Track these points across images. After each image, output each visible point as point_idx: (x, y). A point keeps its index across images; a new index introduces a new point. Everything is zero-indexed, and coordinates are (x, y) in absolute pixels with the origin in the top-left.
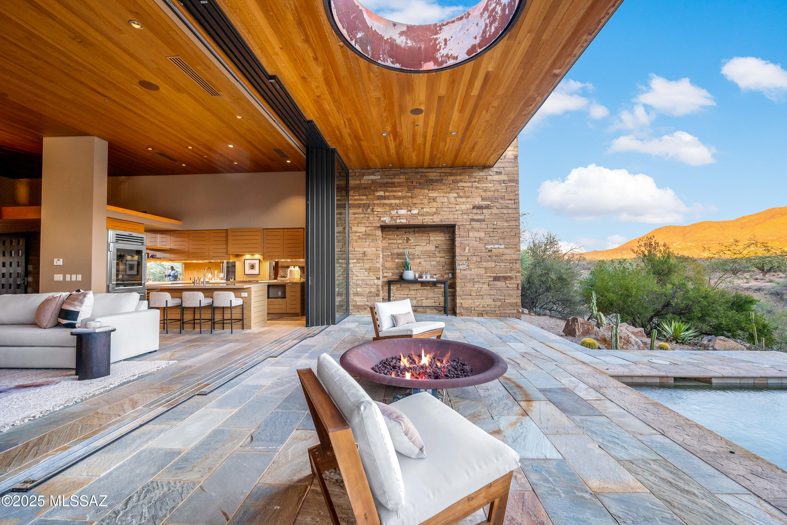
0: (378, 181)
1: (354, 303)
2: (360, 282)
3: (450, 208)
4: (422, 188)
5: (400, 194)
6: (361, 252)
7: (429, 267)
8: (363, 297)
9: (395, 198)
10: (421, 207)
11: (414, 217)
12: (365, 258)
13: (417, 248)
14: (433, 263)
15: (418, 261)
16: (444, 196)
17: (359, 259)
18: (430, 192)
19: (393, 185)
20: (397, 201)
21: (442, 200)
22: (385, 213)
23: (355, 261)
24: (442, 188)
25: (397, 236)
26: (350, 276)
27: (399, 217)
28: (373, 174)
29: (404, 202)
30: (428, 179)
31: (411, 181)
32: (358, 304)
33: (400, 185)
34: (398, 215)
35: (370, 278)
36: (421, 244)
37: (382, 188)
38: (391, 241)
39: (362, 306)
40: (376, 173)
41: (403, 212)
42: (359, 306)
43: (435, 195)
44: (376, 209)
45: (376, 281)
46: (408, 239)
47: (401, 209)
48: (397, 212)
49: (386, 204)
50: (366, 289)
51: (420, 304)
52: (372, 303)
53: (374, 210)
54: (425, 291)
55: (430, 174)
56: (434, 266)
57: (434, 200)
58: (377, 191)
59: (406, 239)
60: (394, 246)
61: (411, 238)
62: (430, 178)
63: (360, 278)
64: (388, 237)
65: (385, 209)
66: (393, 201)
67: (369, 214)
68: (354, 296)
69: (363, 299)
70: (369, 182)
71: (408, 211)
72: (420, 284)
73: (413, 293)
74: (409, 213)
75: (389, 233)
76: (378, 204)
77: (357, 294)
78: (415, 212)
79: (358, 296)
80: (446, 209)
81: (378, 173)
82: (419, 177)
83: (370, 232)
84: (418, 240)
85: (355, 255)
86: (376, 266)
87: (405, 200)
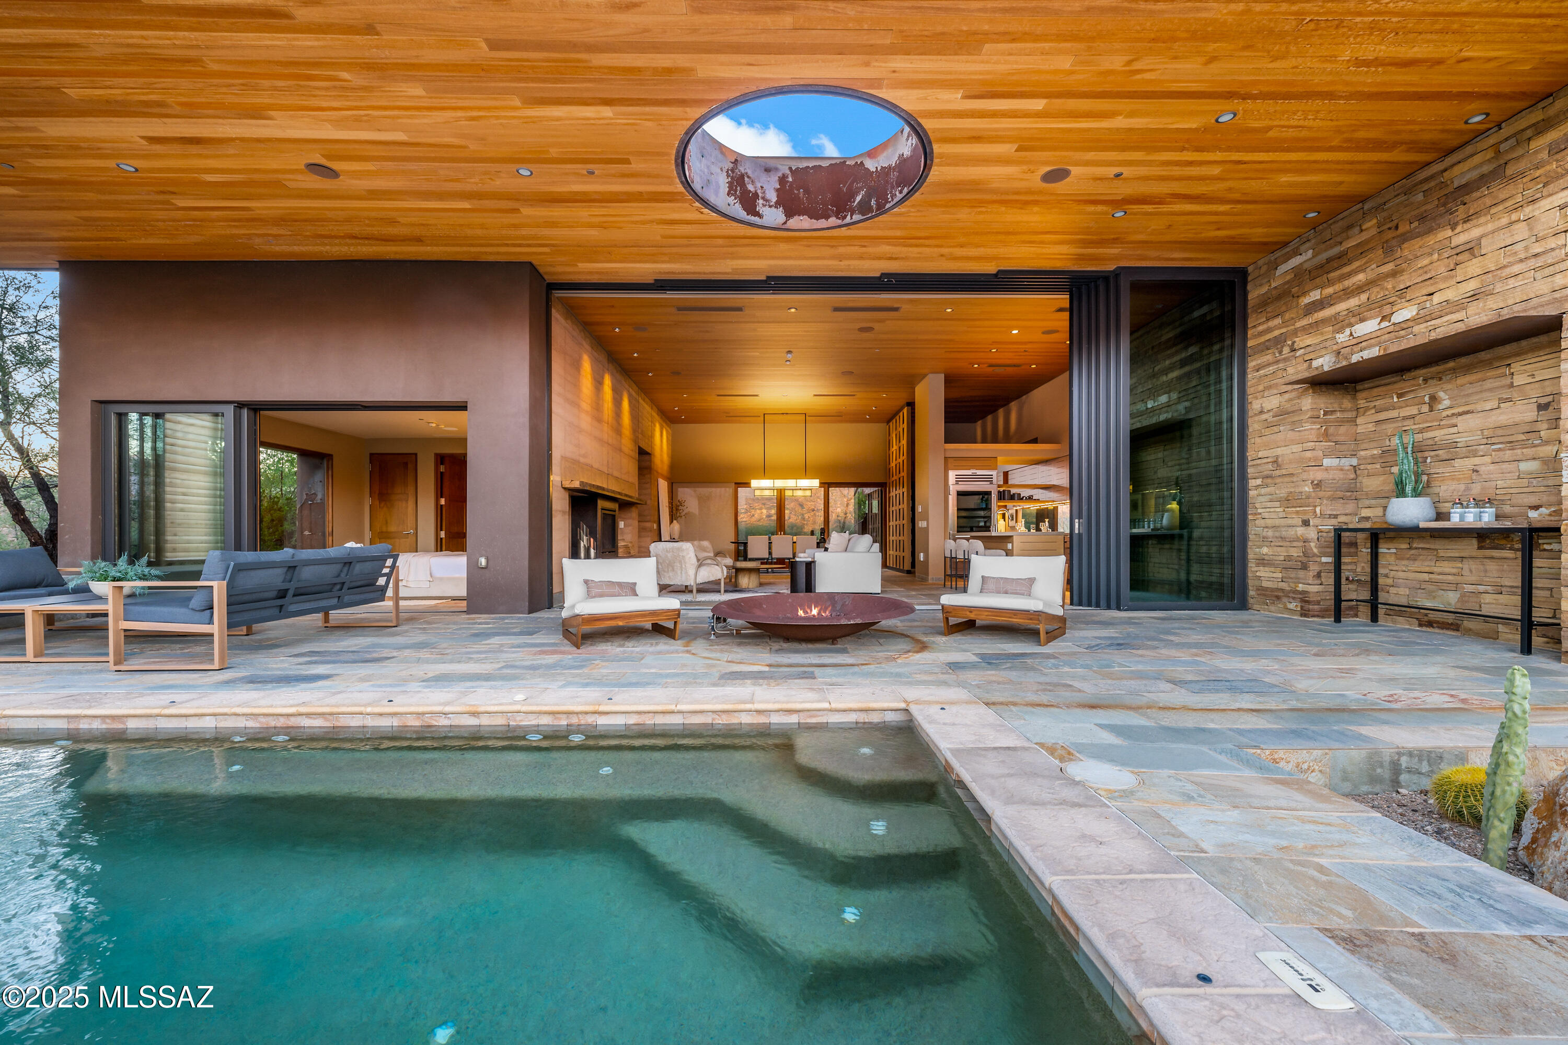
0: (1306, 266)
1: (1257, 583)
2: (1270, 533)
3: (1536, 255)
4: (1430, 231)
5: (1361, 277)
6: (1269, 460)
7: (1509, 483)
8: (1273, 569)
9: (1348, 293)
10: (1425, 292)
11: (1402, 333)
12: (1278, 473)
13: (1464, 423)
14: (1524, 466)
15: (1469, 463)
16: (1511, 223)
17: (1267, 477)
18: (1459, 229)
19: (1342, 259)
20: (1353, 302)
21: (1504, 238)
22: (1320, 348)
23: (1259, 482)
24: (1502, 196)
25: (1400, 396)
26: (1250, 517)
27: (1359, 343)
28: (1296, 253)
29: (1373, 297)
30: (1451, 189)
31: (1394, 223)
32: (1265, 584)
33: (1363, 250)
34: (1355, 341)
35: (1289, 521)
36: (1479, 407)
37: (1317, 280)
38: (1383, 416)
39: (1272, 590)
40: (1303, 248)
41: (1369, 326)
42: (1266, 589)
43: (1475, 233)
44: (1303, 341)
45: (1301, 531)
46: (1434, 399)
47: (1362, 320)
48: (1351, 334)
49: (1324, 321)
50: (1279, 549)
51: (1471, 606)
52: (1292, 585)
53: (1296, 346)
54: (1492, 566)
55: (1457, 170)
56: (1532, 476)
57: (1472, 250)
58: (1304, 294)
59: (1427, 399)
60: (1389, 428)
61: (1441, 394)
62: (1456, 184)
63: (1269, 522)
64: (1372, 404)
65: (1322, 334)
66: (1341, 307)
67: (1285, 360)
68: (1258, 565)
69: (1275, 575)
70: (1288, 278)
71: (1384, 318)
72: (1475, 542)
73: (1447, 570)
74: (1385, 324)
75: (1375, 391)
76: (1304, 328)
77: (1263, 562)
78: (1404, 314)
79: (1264, 565)
80: (1516, 269)
81: (1308, 245)
82: (1420, 197)
83: (1288, 406)
84: (1468, 395)
85: (1260, 468)
86: (1300, 490)
87: (1375, 290)
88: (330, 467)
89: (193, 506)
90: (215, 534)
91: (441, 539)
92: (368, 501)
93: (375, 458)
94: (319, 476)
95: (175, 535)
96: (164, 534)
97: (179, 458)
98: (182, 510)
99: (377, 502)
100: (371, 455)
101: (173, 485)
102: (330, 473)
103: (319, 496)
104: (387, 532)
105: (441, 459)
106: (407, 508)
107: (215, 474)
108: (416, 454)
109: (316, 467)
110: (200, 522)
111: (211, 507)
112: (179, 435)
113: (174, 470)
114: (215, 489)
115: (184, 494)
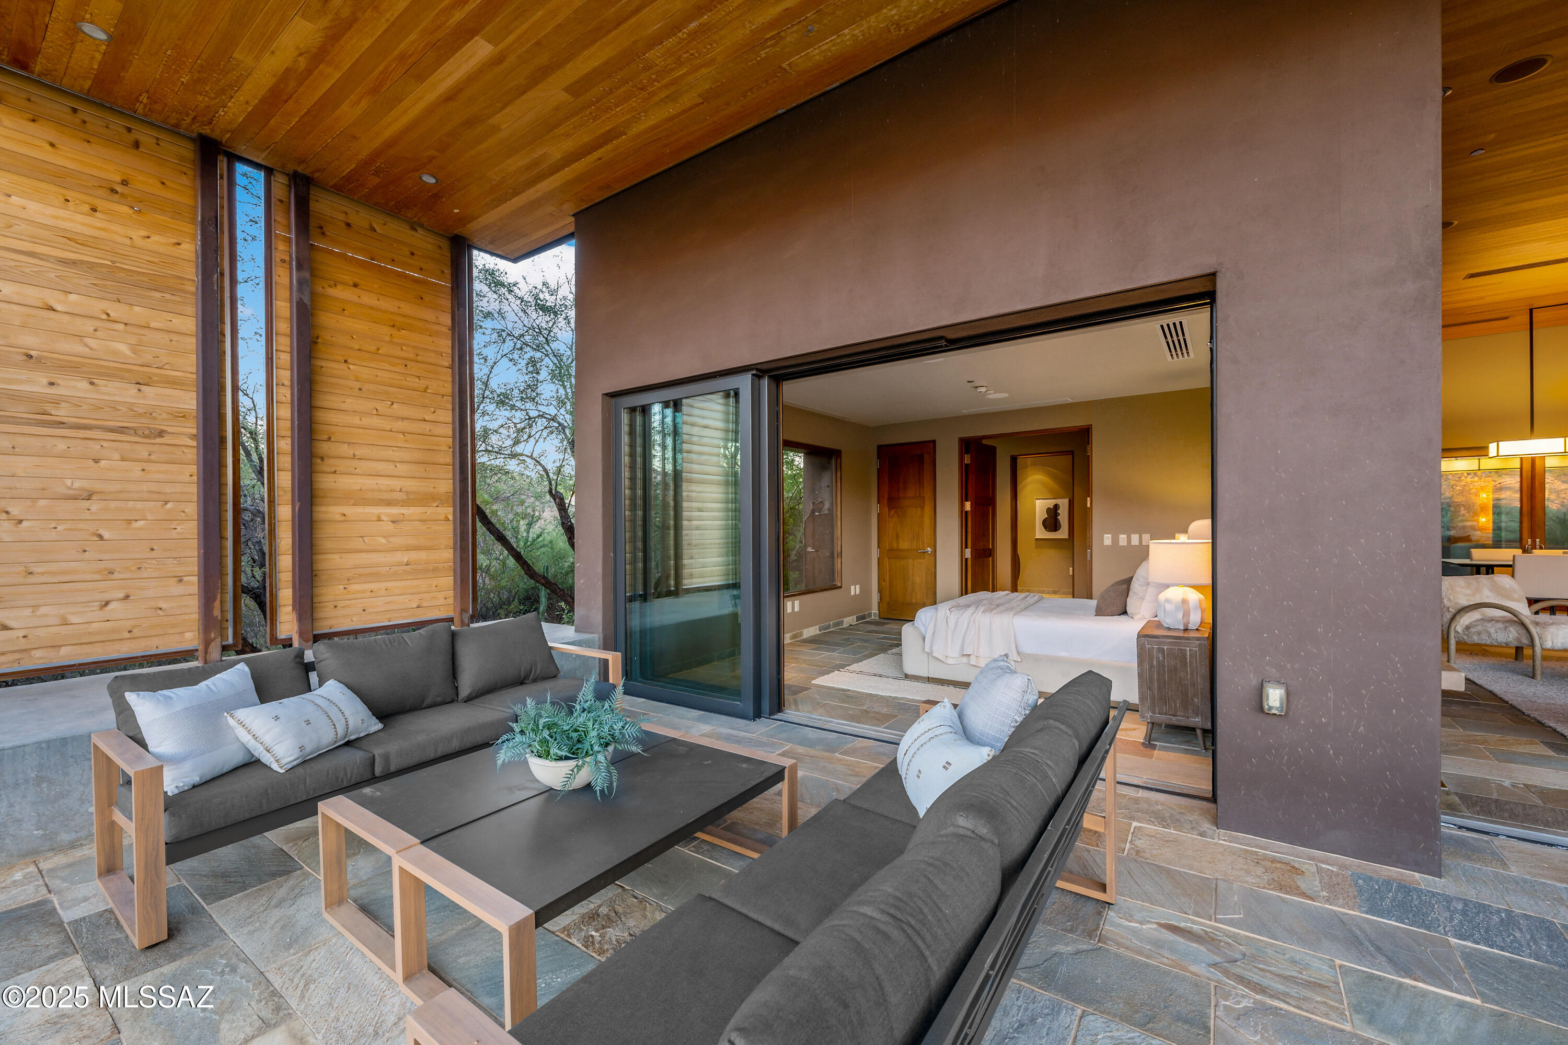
88: (839, 467)
89: (708, 522)
90: (727, 556)
91: (966, 559)
92: (875, 509)
93: (883, 451)
94: (826, 479)
95: (691, 558)
96: (682, 559)
97: (695, 467)
98: (698, 528)
99: (886, 510)
100: (880, 448)
101: (690, 500)
102: (839, 474)
103: (827, 505)
104: (898, 550)
105: (968, 445)
106: (922, 516)
107: (727, 483)
108: (934, 442)
109: (824, 468)
110: (714, 541)
111: (723, 522)
112: (695, 439)
113: (690, 481)
114: (727, 502)
115: (700, 510)
